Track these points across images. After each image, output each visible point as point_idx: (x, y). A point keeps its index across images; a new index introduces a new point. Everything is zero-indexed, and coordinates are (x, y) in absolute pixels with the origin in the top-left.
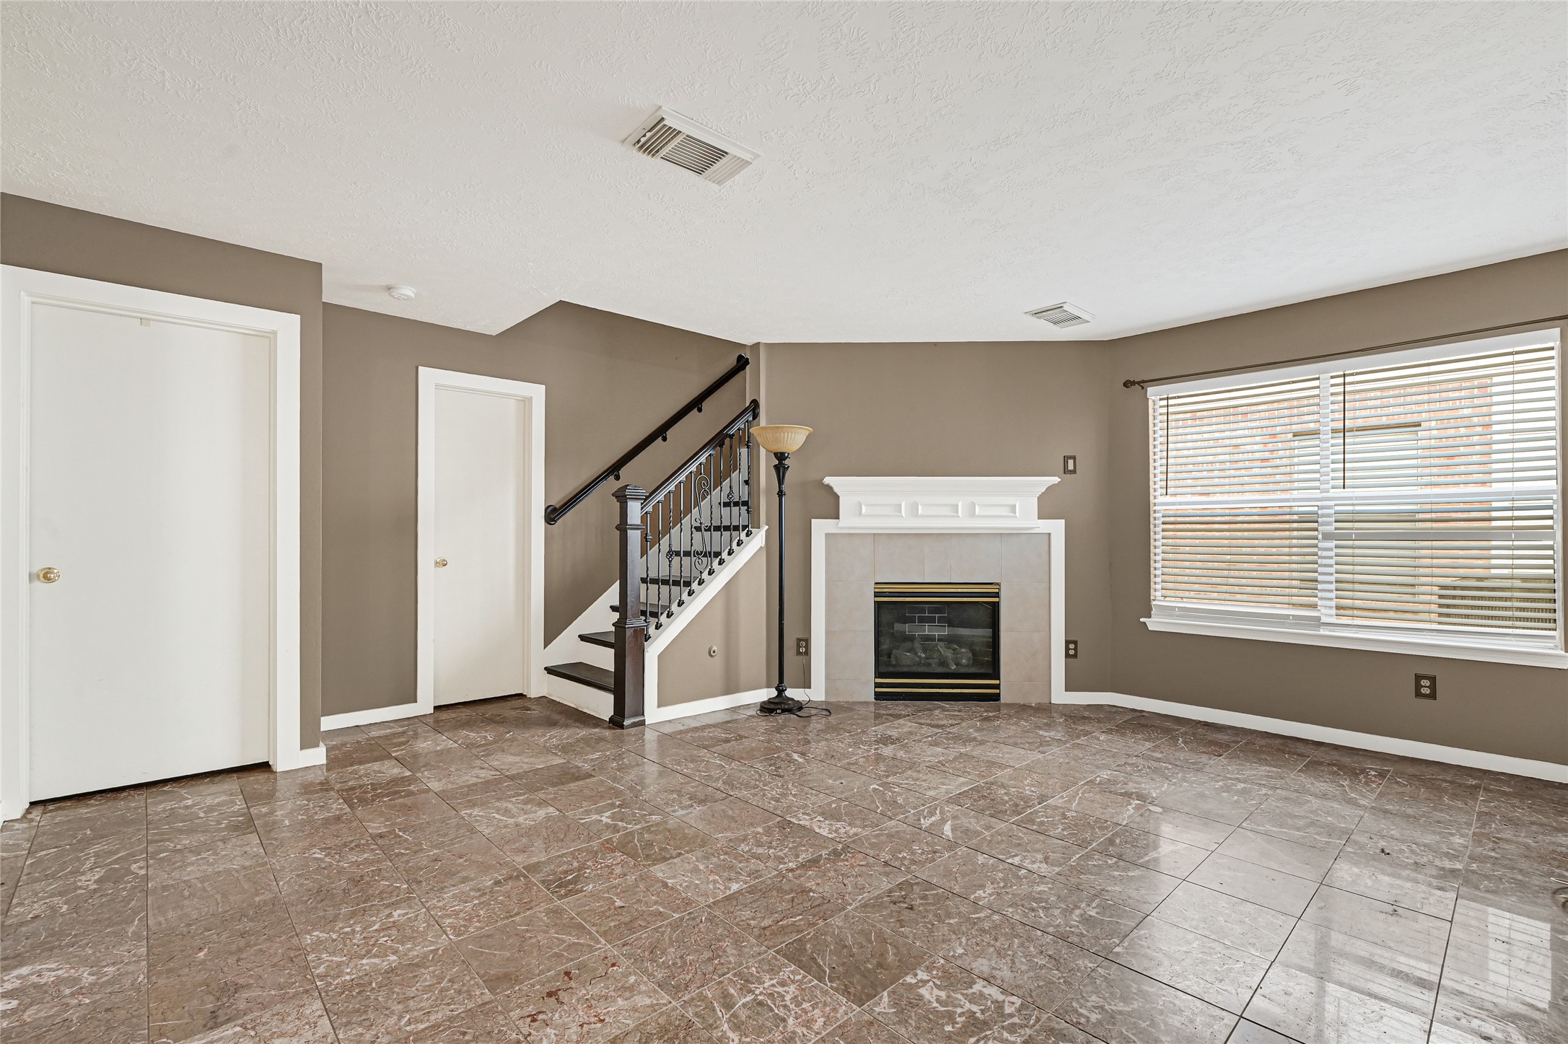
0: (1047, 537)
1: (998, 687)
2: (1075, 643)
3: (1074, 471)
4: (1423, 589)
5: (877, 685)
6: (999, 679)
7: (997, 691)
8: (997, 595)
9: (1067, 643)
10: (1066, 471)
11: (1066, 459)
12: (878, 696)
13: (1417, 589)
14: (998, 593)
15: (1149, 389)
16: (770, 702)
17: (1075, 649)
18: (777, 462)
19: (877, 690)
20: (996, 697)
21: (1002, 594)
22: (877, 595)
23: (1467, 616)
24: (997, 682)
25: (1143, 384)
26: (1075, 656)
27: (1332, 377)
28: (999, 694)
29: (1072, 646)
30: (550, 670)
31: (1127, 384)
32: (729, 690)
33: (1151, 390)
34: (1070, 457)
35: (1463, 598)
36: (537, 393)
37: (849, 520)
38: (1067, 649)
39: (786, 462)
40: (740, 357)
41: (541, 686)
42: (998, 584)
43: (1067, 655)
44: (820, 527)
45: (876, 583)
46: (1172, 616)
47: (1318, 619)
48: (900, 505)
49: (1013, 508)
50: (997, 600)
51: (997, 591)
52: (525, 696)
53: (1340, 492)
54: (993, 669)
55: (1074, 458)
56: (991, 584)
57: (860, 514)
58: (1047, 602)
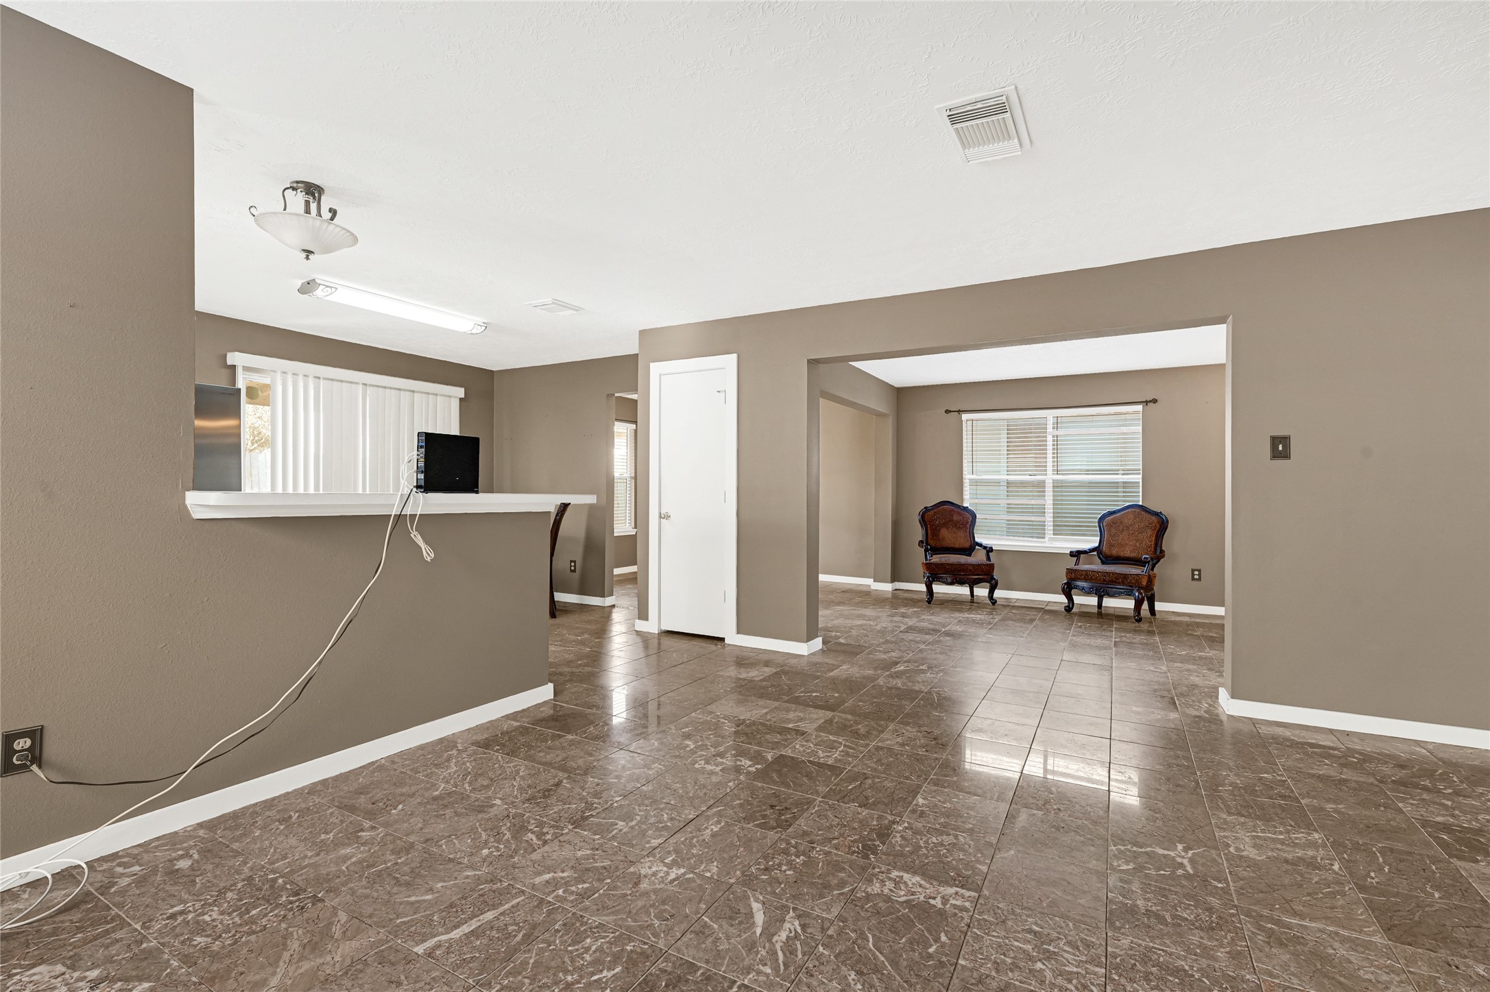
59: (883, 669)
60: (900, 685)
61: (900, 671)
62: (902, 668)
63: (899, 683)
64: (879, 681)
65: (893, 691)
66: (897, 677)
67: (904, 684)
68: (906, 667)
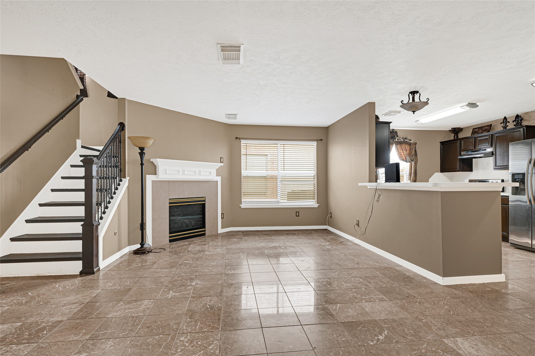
0: (217, 182)
3: (223, 162)
4: (268, 193)
5: (170, 237)
7: (205, 232)
8: (204, 201)
9: (222, 214)
10: (221, 162)
11: (221, 158)
12: (171, 241)
13: (267, 193)
14: (205, 200)
15: (242, 141)
16: (138, 250)
18: (140, 151)
19: (170, 239)
20: (205, 234)
21: (206, 201)
22: (170, 203)
23: (302, 198)
24: (204, 229)
25: (240, 139)
27: (280, 145)
31: (236, 138)
32: (119, 249)
35: (302, 195)
37: (161, 175)
38: (222, 216)
39: (144, 151)
40: (78, 96)
42: (205, 197)
43: (222, 218)
44: (150, 179)
45: (169, 199)
46: (247, 204)
47: (278, 201)
48: (180, 170)
49: (210, 173)
50: (204, 202)
51: (204, 199)
53: (283, 172)
54: (203, 225)
55: (223, 158)
56: (203, 197)
58: (217, 202)
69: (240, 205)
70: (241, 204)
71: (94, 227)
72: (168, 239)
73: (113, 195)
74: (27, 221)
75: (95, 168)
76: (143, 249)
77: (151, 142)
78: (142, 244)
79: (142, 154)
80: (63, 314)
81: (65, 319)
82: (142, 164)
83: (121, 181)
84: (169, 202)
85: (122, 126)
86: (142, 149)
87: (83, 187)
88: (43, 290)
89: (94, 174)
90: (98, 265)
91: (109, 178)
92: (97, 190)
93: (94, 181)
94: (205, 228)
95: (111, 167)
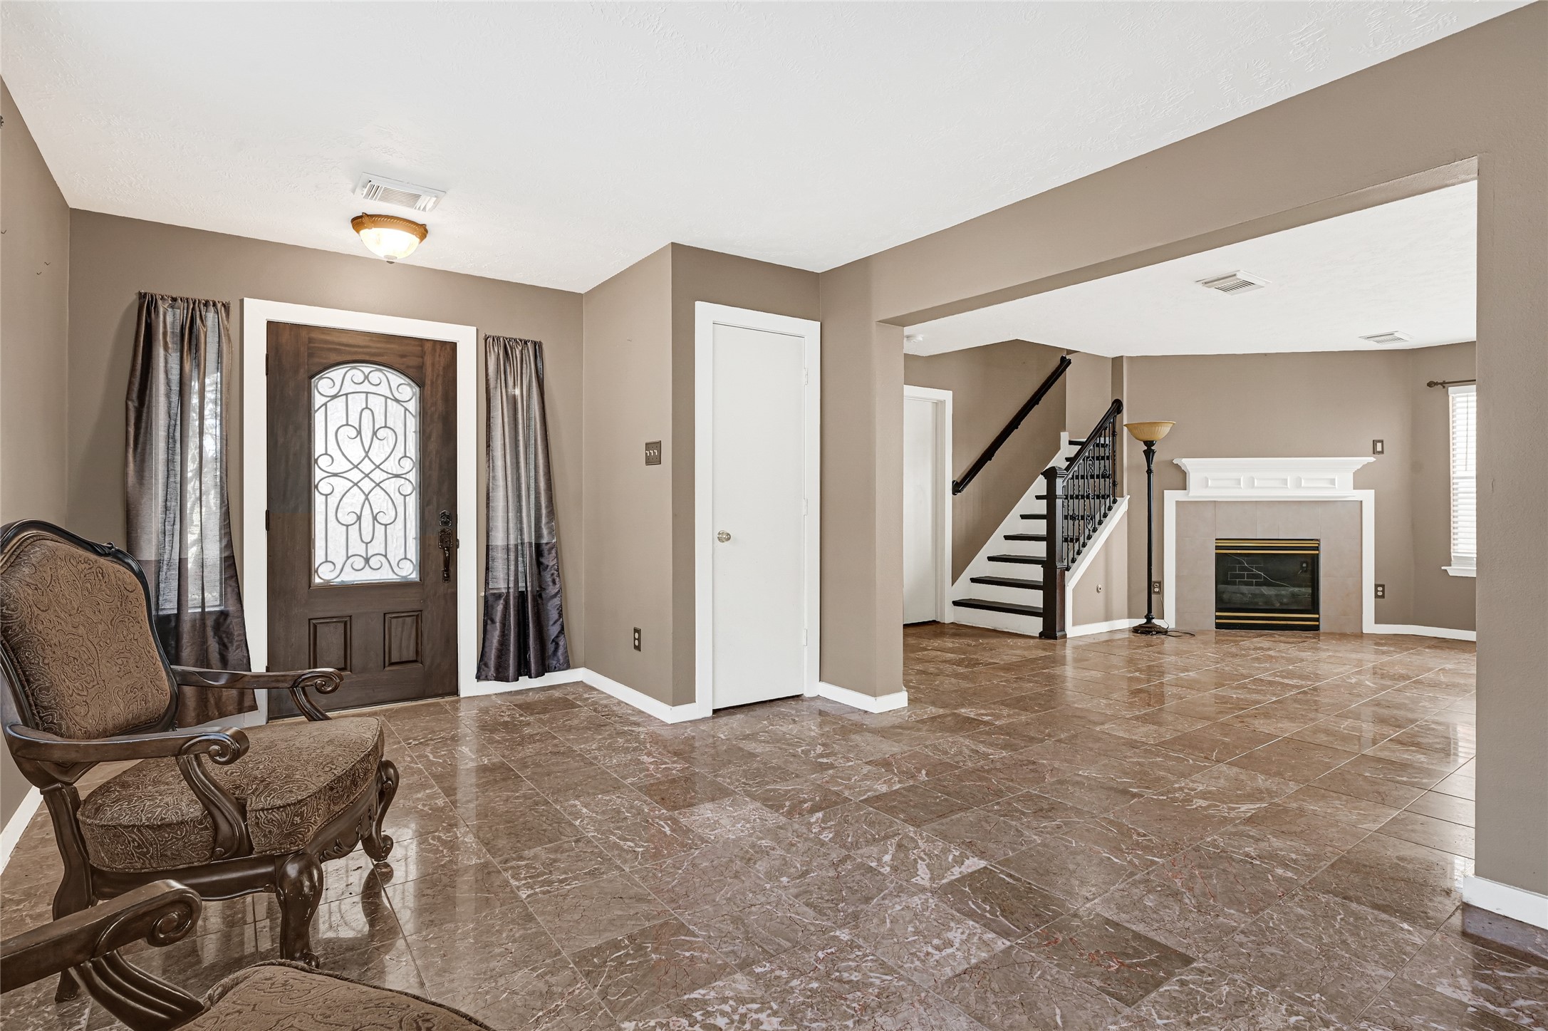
0: (1359, 504)
1: (1317, 620)
2: (1383, 586)
3: (1382, 452)
5: (1217, 617)
6: (1318, 613)
7: (1317, 623)
8: (1317, 548)
9: (1376, 586)
10: (1375, 452)
11: (1375, 442)
12: (1218, 626)
15: (1450, 388)
16: (1140, 626)
17: (1383, 591)
18: (1146, 448)
19: (1217, 621)
20: (1317, 628)
21: (1322, 549)
22: (1217, 548)
24: (1317, 616)
25: (1443, 385)
26: (1383, 596)
28: (1318, 626)
29: (1380, 589)
30: (956, 603)
32: (1108, 617)
33: (1451, 389)
34: (1379, 441)
36: (947, 396)
37: (1197, 491)
38: (1376, 591)
39: (1152, 449)
40: (1063, 359)
41: (951, 615)
42: (1317, 540)
43: (1377, 596)
44: (1171, 498)
45: (1217, 539)
46: (1470, 565)
48: (1240, 479)
49: (1332, 482)
50: (1316, 552)
51: (1315, 546)
52: (938, 622)
54: (1314, 606)
55: (1382, 442)
56: (1310, 540)
57: (1207, 486)
58: (1359, 554)
59: (1286, 811)
60: (1261, 778)
61: (1252, 802)
62: (1244, 808)
63: (1261, 781)
64: (1296, 788)
65: (1274, 769)
66: (1261, 792)
67: (1254, 779)
68: (1234, 809)
69: (1443, 568)
70: (1450, 565)
71: (1058, 571)
72: (1213, 621)
73: (1097, 526)
74: (991, 559)
75: (1059, 483)
76: (1148, 625)
77: (1164, 430)
78: (1149, 618)
79: (1149, 454)
80: (1002, 660)
81: (1002, 663)
82: (1149, 472)
83: (1115, 502)
84: (1215, 545)
85: (1117, 406)
86: (1149, 444)
87: (1045, 512)
88: (994, 641)
89: (1059, 491)
90: (1063, 629)
91: (1088, 497)
92: (1066, 517)
93: (1059, 502)
94: (1316, 610)
95: (1092, 477)
